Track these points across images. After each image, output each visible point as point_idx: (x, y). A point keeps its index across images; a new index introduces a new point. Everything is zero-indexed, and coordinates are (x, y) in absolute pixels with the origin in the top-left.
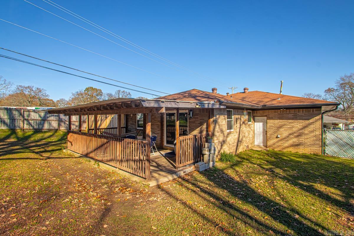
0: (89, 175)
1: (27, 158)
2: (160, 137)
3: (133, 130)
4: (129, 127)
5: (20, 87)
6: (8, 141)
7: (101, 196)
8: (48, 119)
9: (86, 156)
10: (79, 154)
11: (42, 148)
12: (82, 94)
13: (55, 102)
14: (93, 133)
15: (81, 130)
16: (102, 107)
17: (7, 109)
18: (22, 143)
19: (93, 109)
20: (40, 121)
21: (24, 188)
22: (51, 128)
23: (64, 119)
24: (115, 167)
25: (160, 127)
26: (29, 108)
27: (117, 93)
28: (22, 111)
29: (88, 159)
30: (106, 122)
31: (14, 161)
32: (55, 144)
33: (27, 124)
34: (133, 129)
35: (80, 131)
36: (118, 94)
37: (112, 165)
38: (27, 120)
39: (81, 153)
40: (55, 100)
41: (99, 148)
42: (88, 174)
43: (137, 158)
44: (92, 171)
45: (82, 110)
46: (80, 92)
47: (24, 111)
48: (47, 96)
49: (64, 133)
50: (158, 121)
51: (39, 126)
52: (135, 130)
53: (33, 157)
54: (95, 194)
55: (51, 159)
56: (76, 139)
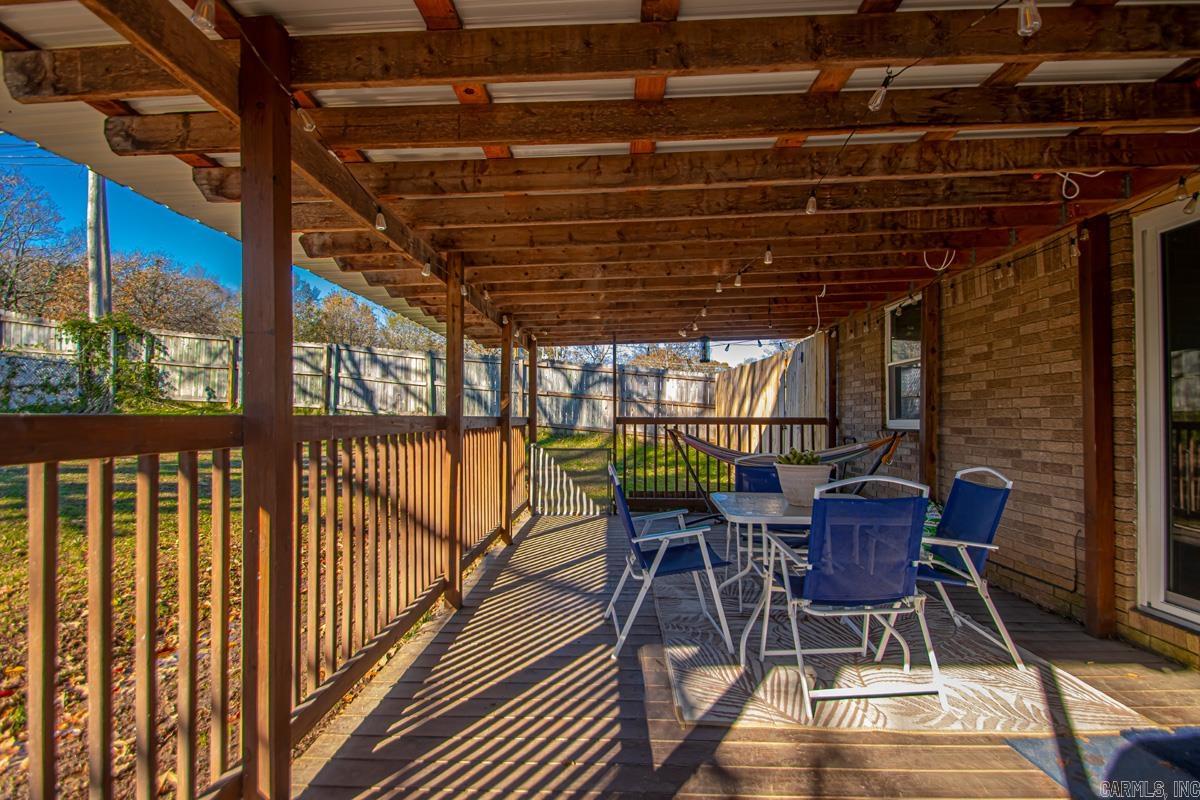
2: (1081, 508)
3: (867, 433)
4: (846, 420)
22: (599, 424)
23: (638, 395)
25: (1078, 401)
50: (1058, 345)
51: (564, 417)
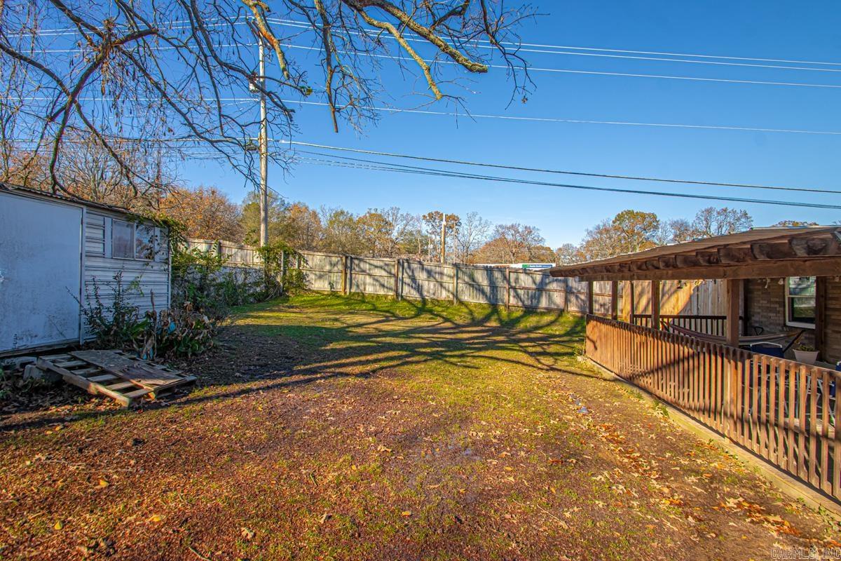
0: (643, 433)
1: (518, 363)
3: (772, 326)
4: (755, 318)
5: (500, 229)
6: (488, 324)
7: (685, 505)
8: (548, 287)
9: (630, 380)
10: (612, 372)
11: (539, 345)
12: (607, 231)
13: (554, 252)
14: (650, 326)
15: (616, 315)
16: (679, 259)
17: (486, 269)
18: (507, 332)
19: (653, 266)
20: (534, 291)
21: (520, 420)
22: (553, 306)
23: (576, 289)
24: (717, 432)
26: (513, 266)
27: (703, 219)
28: (507, 270)
29: (636, 390)
30: (677, 300)
31: (499, 363)
32: (559, 342)
33: (514, 297)
34: (771, 324)
35: (615, 318)
36: (706, 220)
37: (708, 424)
38: (514, 289)
39: (617, 371)
40: (554, 248)
41: (665, 367)
42: (638, 428)
43: (796, 422)
44: (651, 425)
45: (624, 269)
46: (604, 225)
47: (510, 272)
48: (541, 240)
49: (576, 319)
51: (532, 301)
52: (780, 328)
53: (526, 362)
54: (666, 490)
55: (556, 372)
56: (606, 336)
